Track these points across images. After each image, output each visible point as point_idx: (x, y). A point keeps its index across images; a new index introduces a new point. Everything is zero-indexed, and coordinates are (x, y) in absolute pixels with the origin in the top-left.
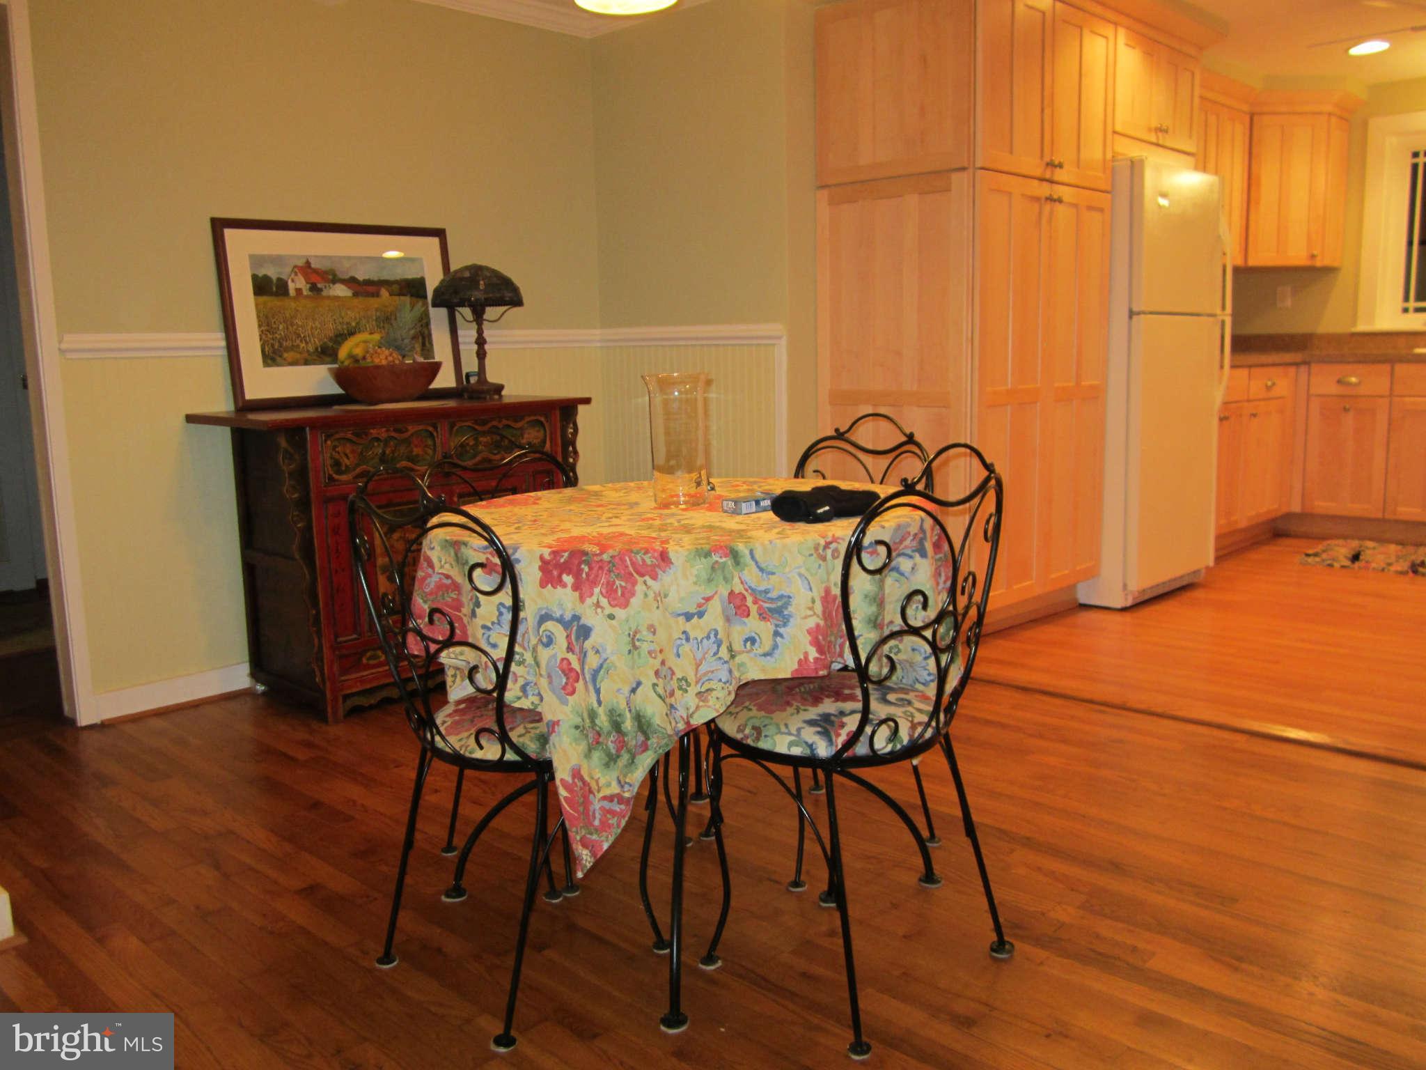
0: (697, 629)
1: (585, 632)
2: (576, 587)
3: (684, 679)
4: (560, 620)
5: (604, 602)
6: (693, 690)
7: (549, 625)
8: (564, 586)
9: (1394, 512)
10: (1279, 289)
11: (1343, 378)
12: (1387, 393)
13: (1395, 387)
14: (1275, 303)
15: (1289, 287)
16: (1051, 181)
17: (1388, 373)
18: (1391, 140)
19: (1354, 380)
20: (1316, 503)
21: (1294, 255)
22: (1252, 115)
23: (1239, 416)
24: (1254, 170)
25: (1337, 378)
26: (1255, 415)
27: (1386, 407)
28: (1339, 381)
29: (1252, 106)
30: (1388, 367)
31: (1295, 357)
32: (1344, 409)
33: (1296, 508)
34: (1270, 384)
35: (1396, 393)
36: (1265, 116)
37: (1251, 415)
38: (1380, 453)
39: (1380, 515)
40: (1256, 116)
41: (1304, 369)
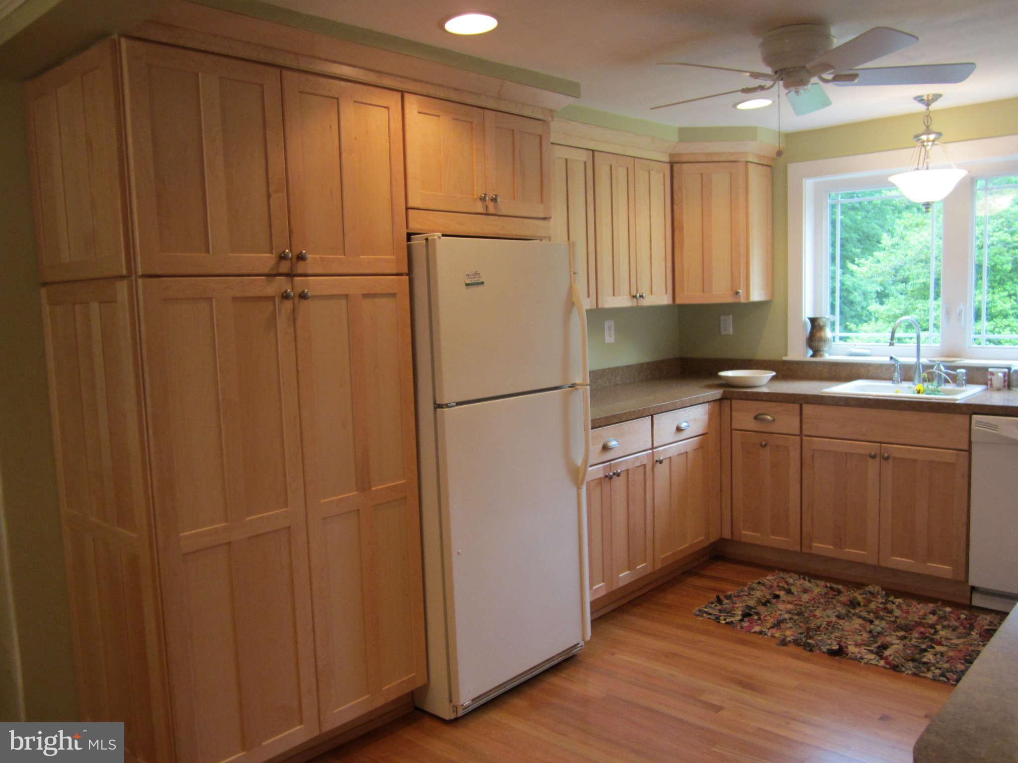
9: (810, 547)
10: (722, 318)
11: (760, 414)
12: (798, 432)
13: (804, 427)
14: (719, 331)
15: (731, 316)
16: (290, 275)
17: (798, 412)
18: (809, 185)
19: (769, 417)
20: (743, 532)
21: (719, 293)
22: (672, 164)
23: (642, 465)
24: (676, 215)
25: (754, 415)
26: (661, 462)
27: (798, 445)
28: (755, 418)
29: (671, 155)
30: (797, 407)
31: (717, 393)
32: (761, 445)
33: (727, 535)
34: (684, 425)
35: (805, 432)
36: (684, 166)
37: (657, 461)
38: (794, 489)
39: (798, 548)
40: (676, 167)
41: (726, 403)
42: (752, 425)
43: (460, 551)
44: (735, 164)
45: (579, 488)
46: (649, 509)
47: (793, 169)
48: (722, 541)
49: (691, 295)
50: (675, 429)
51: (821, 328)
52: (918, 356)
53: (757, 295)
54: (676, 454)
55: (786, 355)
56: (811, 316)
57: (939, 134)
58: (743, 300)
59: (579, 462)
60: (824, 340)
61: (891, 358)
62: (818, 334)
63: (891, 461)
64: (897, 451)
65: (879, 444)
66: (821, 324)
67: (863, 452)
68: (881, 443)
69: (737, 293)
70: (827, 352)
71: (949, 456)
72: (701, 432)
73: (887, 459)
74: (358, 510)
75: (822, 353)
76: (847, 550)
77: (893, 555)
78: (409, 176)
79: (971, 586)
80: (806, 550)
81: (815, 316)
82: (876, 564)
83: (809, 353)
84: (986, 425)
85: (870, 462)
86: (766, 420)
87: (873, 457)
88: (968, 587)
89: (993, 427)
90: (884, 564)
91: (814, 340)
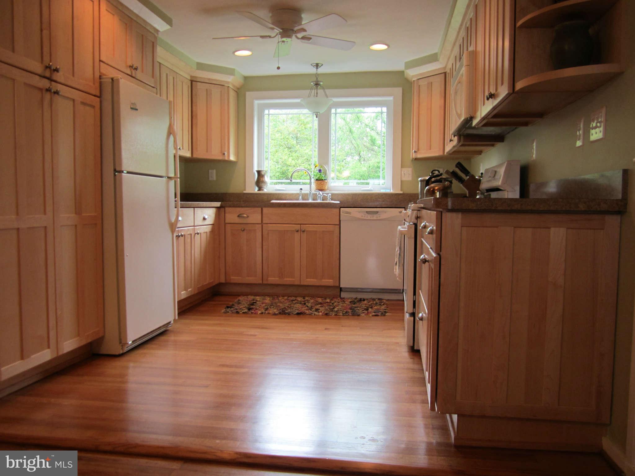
9: (267, 280)
10: (210, 171)
11: (240, 214)
12: (260, 222)
13: (264, 219)
14: (209, 178)
15: (215, 170)
16: (50, 79)
17: (260, 212)
18: (256, 102)
19: (245, 215)
20: (232, 278)
21: (215, 154)
22: (192, 81)
23: (190, 234)
24: (194, 109)
25: (237, 215)
26: (198, 234)
27: (261, 229)
28: (238, 216)
29: (191, 77)
30: (260, 209)
31: (218, 204)
32: (242, 230)
33: (223, 280)
34: (206, 217)
35: (264, 222)
36: (198, 83)
37: (196, 233)
38: (259, 251)
39: (261, 282)
40: (194, 83)
41: (222, 209)
42: (237, 220)
43: (128, 255)
44: (223, 87)
45: (173, 234)
46: (193, 258)
47: (248, 94)
48: (220, 285)
49: (201, 154)
50: (202, 218)
51: (263, 176)
52: (311, 190)
53: (232, 158)
54: (203, 232)
55: (245, 190)
56: (257, 170)
58: (226, 159)
59: (173, 220)
60: (263, 182)
62: (261, 179)
63: (305, 233)
64: (307, 228)
65: (299, 225)
66: (263, 174)
67: (293, 229)
68: (301, 224)
69: (225, 155)
70: (265, 188)
71: (331, 228)
72: (212, 223)
73: (304, 231)
74: (76, 226)
75: (263, 189)
76: (285, 279)
77: (307, 278)
78: (102, 43)
79: (341, 288)
80: (265, 282)
81: (260, 169)
82: (299, 284)
83: (257, 189)
84: (347, 213)
85: (296, 234)
86: (244, 217)
87: (297, 231)
88: (339, 290)
89: (349, 213)
90: (302, 284)
91: (260, 182)
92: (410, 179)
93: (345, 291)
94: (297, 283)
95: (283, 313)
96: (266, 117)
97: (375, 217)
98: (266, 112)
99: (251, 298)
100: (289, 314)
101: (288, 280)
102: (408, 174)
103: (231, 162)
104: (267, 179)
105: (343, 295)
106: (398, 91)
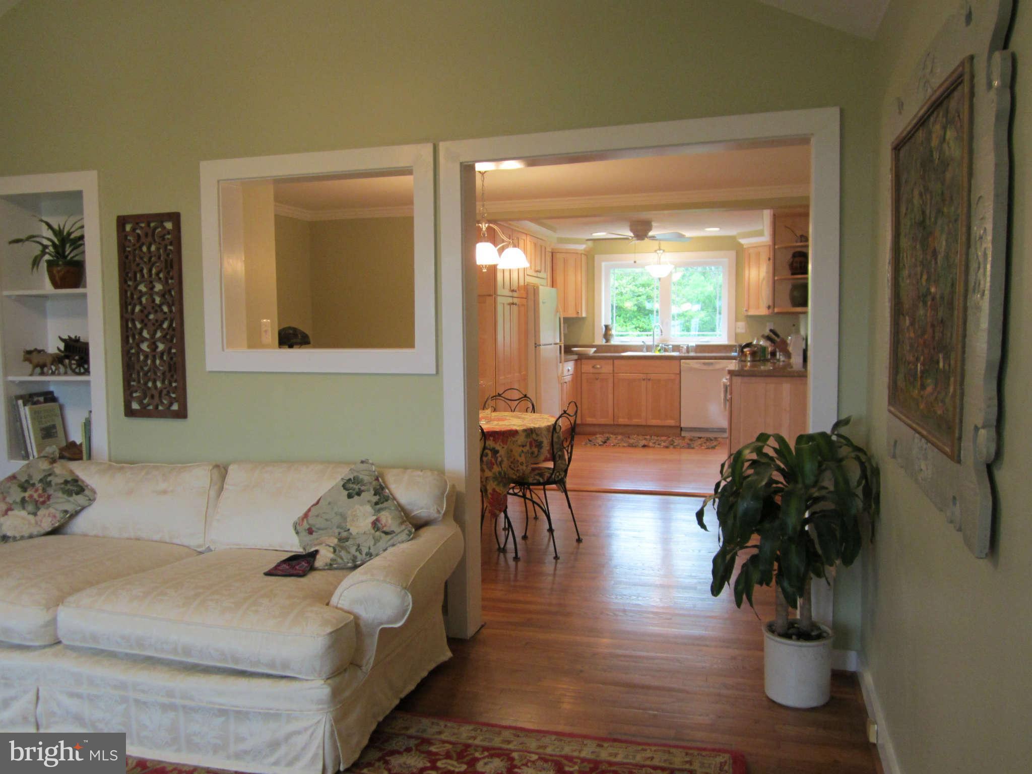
0: (525, 449)
1: (497, 452)
2: (494, 440)
3: (522, 462)
4: (490, 449)
5: (501, 444)
6: (525, 465)
7: (487, 451)
8: (490, 440)
9: (618, 421)
11: (594, 365)
12: (612, 372)
13: (615, 369)
15: (566, 324)
16: (513, 297)
17: (612, 363)
18: (603, 264)
19: (599, 366)
20: (587, 419)
21: (570, 313)
24: (554, 276)
27: (612, 378)
28: (592, 367)
29: (553, 249)
30: (612, 361)
31: (576, 357)
32: (596, 379)
33: (578, 421)
34: (570, 369)
35: (615, 372)
36: (557, 253)
37: (564, 382)
38: (611, 396)
39: (612, 423)
40: (554, 254)
41: (579, 362)
42: (592, 370)
44: (576, 254)
47: (597, 257)
50: (567, 370)
51: (610, 330)
52: (654, 342)
53: (584, 315)
54: (568, 381)
55: (594, 342)
56: (604, 324)
57: (664, 251)
58: (580, 316)
60: (611, 335)
61: (643, 342)
62: (609, 332)
63: (651, 381)
64: (652, 376)
65: (645, 375)
66: (610, 328)
67: (640, 378)
68: (647, 374)
69: (578, 313)
70: (613, 341)
71: (673, 377)
72: (572, 373)
73: (649, 380)
75: (611, 341)
76: (633, 420)
79: (681, 428)
80: (616, 423)
81: (607, 324)
82: (645, 424)
83: (604, 341)
84: (686, 364)
85: (643, 382)
86: (597, 368)
87: (644, 380)
88: (680, 429)
89: (688, 364)
90: (648, 424)
91: (607, 335)
92: (743, 331)
93: (686, 431)
94: (644, 423)
95: (631, 446)
96: (612, 275)
97: (711, 368)
98: (612, 271)
99: (607, 435)
100: (636, 446)
101: (635, 421)
102: (741, 327)
103: (583, 318)
104: (613, 332)
105: (683, 434)
106: (733, 254)
